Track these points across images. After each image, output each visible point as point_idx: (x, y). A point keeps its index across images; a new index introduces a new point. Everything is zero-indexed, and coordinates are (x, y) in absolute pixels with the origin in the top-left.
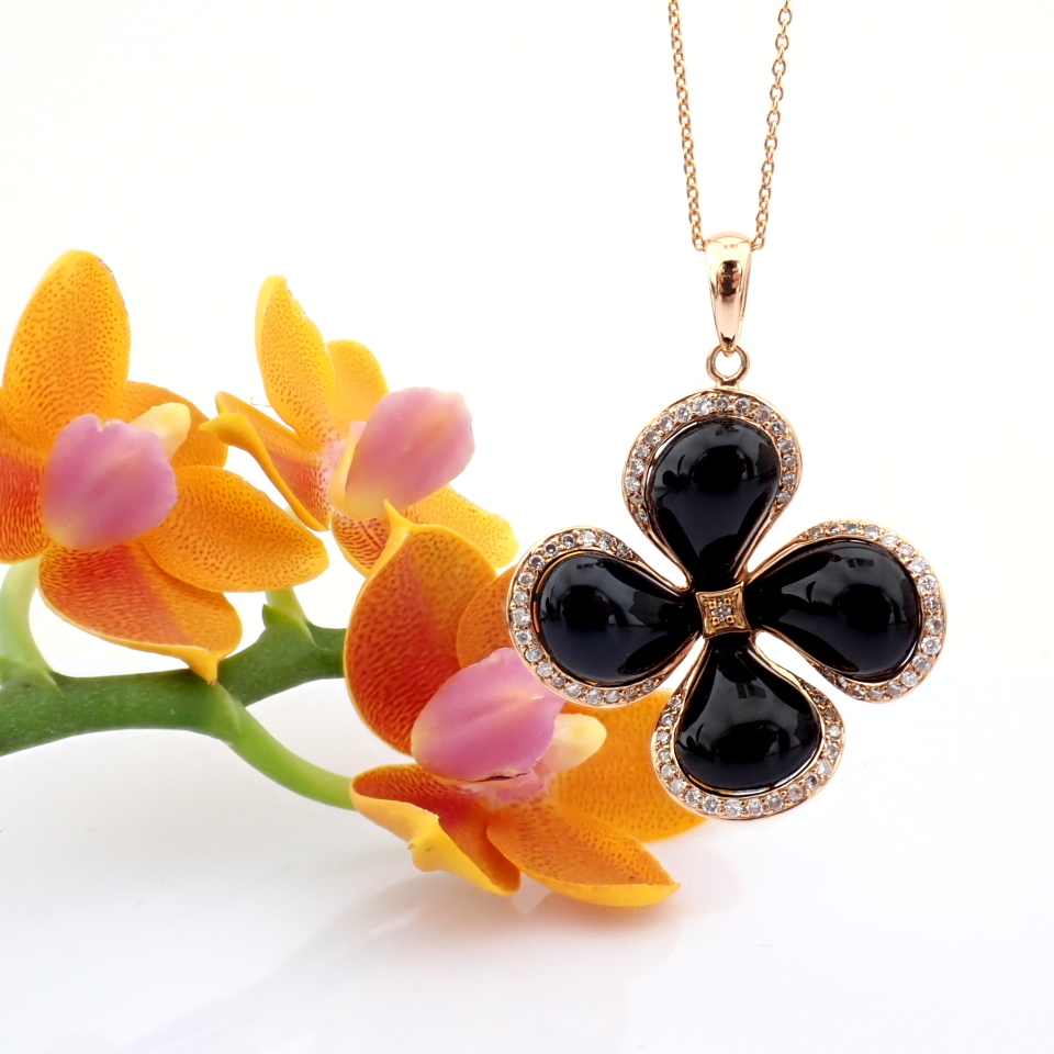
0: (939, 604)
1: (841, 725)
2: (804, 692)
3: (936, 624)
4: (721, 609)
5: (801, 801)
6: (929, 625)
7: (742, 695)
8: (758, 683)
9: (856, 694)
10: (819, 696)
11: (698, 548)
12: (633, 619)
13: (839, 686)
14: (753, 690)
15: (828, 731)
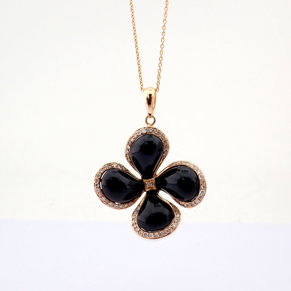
0: (204, 181)
1: (180, 214)
2: (171, 206)
3: (204, 186)
4: (150, 184)
5: (169, 234)
6: (202, 187)
7: (155, 206)
8: (159, 204)
9: (184, 206)
10: (174, 206)
11: (144, 169)
12: (128, 187)
13: (180, 204)
14: (158, 205)
15: (177, 216)
